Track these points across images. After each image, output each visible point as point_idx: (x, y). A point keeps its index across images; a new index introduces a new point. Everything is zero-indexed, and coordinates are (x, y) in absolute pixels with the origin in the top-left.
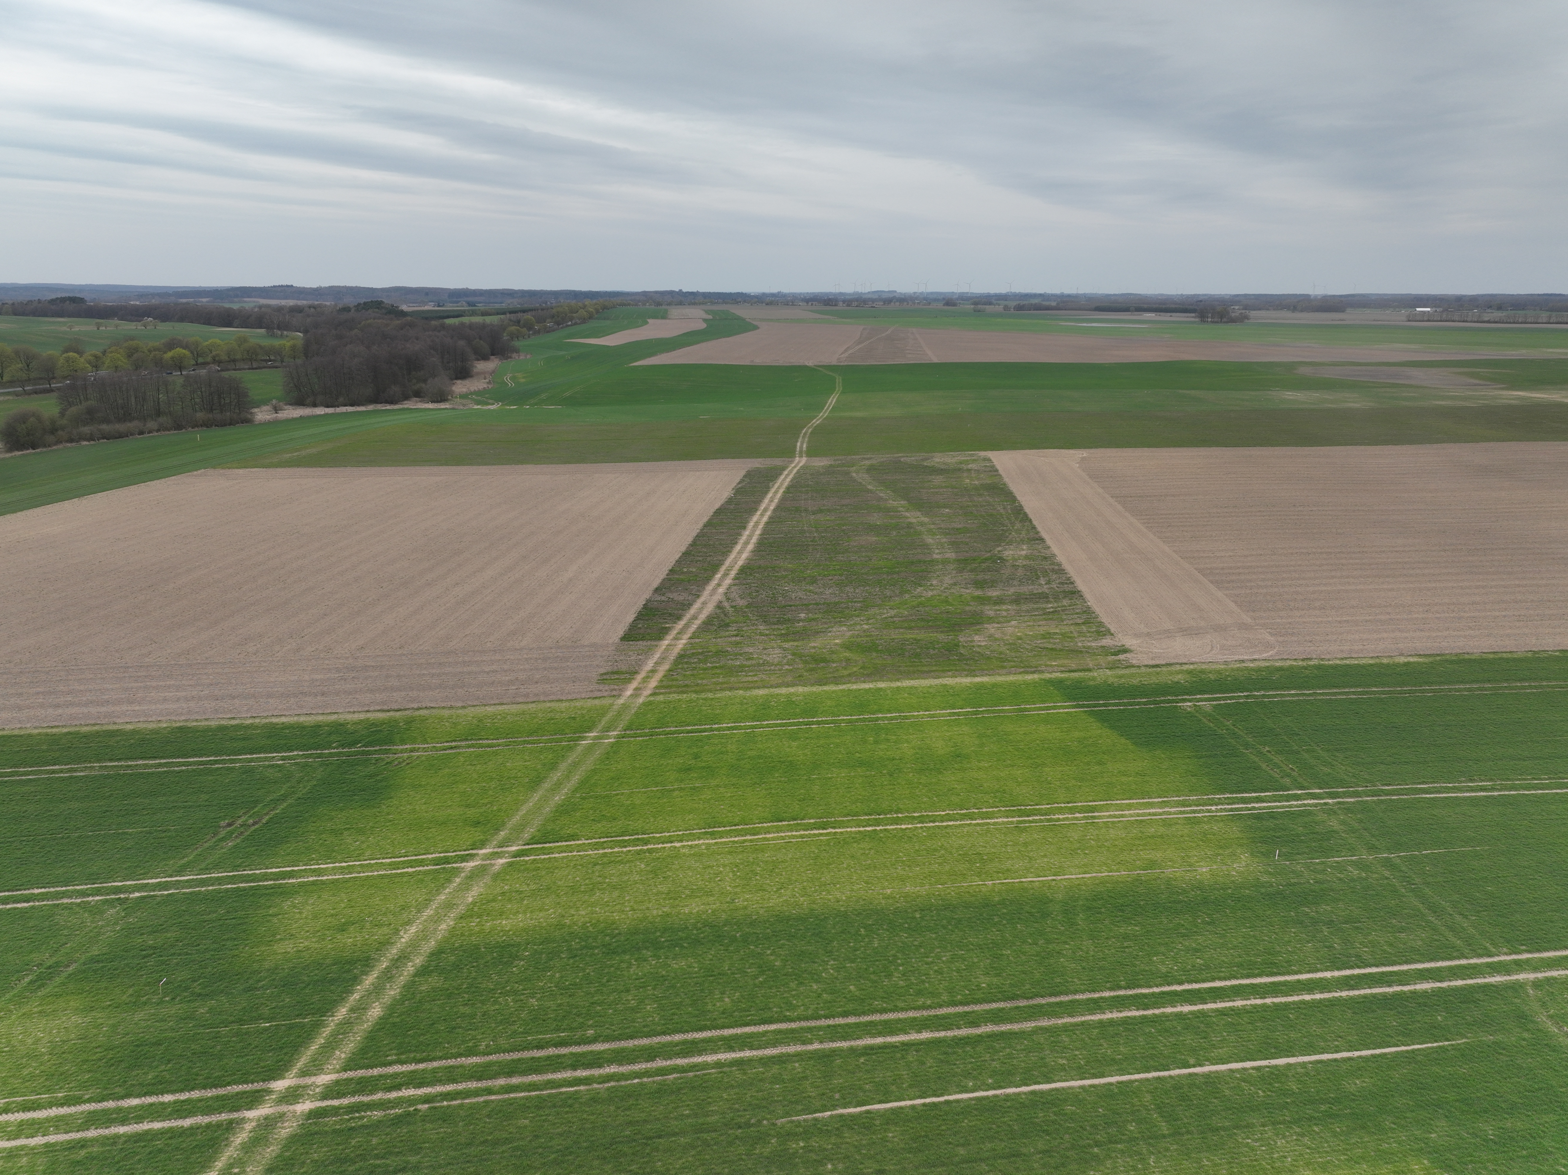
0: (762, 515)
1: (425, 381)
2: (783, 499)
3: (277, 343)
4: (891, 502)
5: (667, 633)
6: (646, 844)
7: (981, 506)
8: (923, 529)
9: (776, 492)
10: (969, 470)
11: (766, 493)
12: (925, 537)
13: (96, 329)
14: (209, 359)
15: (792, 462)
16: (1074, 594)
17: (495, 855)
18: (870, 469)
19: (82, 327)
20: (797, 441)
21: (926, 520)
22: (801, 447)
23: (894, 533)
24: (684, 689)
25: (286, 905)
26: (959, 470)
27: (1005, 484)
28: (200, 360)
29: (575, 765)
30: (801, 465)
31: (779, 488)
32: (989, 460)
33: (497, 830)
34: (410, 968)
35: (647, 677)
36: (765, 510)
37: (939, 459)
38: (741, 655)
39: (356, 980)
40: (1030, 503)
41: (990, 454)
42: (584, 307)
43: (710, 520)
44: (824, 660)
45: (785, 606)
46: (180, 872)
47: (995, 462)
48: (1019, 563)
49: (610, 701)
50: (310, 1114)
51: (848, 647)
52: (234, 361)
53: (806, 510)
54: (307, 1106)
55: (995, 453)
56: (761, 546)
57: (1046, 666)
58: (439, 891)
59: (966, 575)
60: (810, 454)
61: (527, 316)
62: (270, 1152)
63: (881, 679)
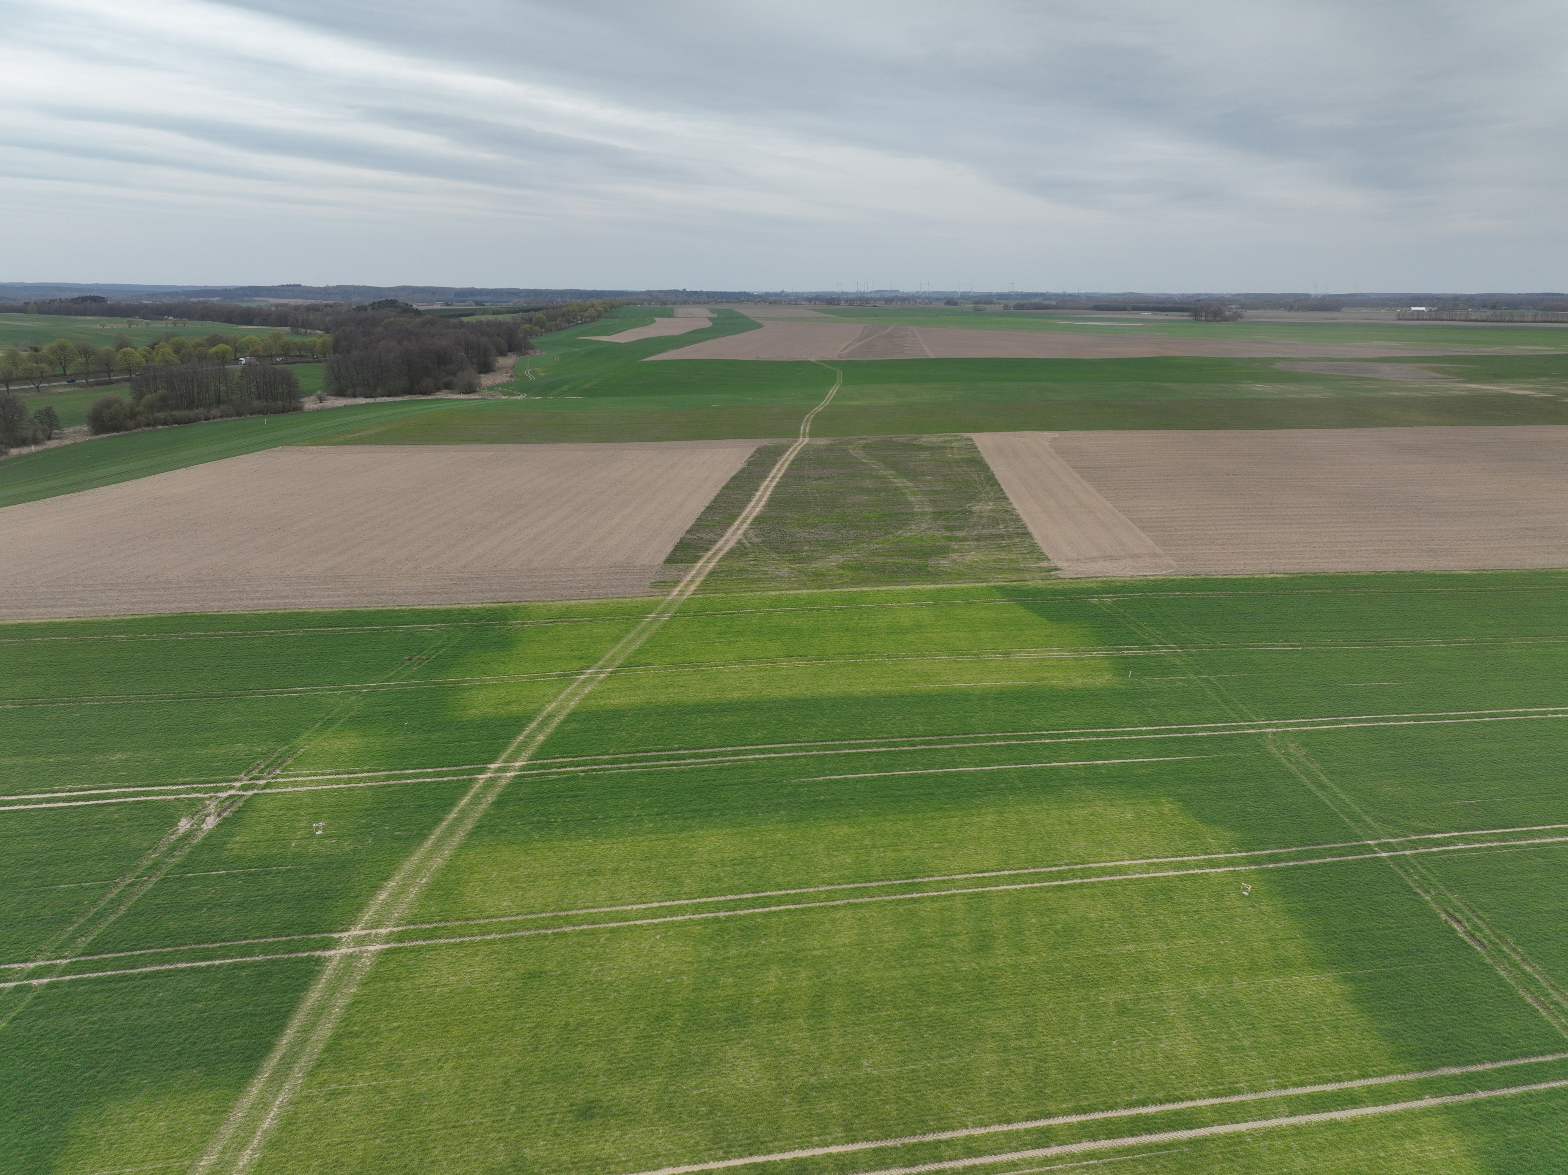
0: (771, 481)
1: (454, 376)
2: (789, 469)
3: (307, 340)
4: (881, 471)
5: (699, 559)
7: (959, 475)
8: (907, 491)
9: (783, 464)
10: (952, 448)
11: (774, 465)
12: (908, 496)
13: (128, 326)
15: (796, 442)
16: (1025, 534)
17: (597, 673)
18: (864, 447)
20: (801, 425)
21: (910, 484)
22: (805, 429)
23: (883, 494)
24: (717, 591)
26: (944, 447)
27: (982, 458)
30: (804, 443)
31: (785, 461)
32: (971, 440)
33: (596, 662)
35: (688, 585)
36: (774, 477)
37: (926, 439)
38: (758, 572)
39: (524, 725)
40: (1000, 471)
41: (972, 435)
42: (592, 305)
43: (726, 484)
44: (823, 575)
45: (792, 543)
46: (387, 680)
47: (976, 442)
48: (985, 514)
49: (663, 597)
50: (516, 777)
51: (842, 567)
52: (271, 356)
53: (809, 478)
54: (513, 774)
55: (977, 434)
56: (771, 502)
57: (993, 578)
58: (565, 688)
59: (940, 522)
60: (812, 435)
61: (539, 315)
62: (498, 790)
63: (866, 585)
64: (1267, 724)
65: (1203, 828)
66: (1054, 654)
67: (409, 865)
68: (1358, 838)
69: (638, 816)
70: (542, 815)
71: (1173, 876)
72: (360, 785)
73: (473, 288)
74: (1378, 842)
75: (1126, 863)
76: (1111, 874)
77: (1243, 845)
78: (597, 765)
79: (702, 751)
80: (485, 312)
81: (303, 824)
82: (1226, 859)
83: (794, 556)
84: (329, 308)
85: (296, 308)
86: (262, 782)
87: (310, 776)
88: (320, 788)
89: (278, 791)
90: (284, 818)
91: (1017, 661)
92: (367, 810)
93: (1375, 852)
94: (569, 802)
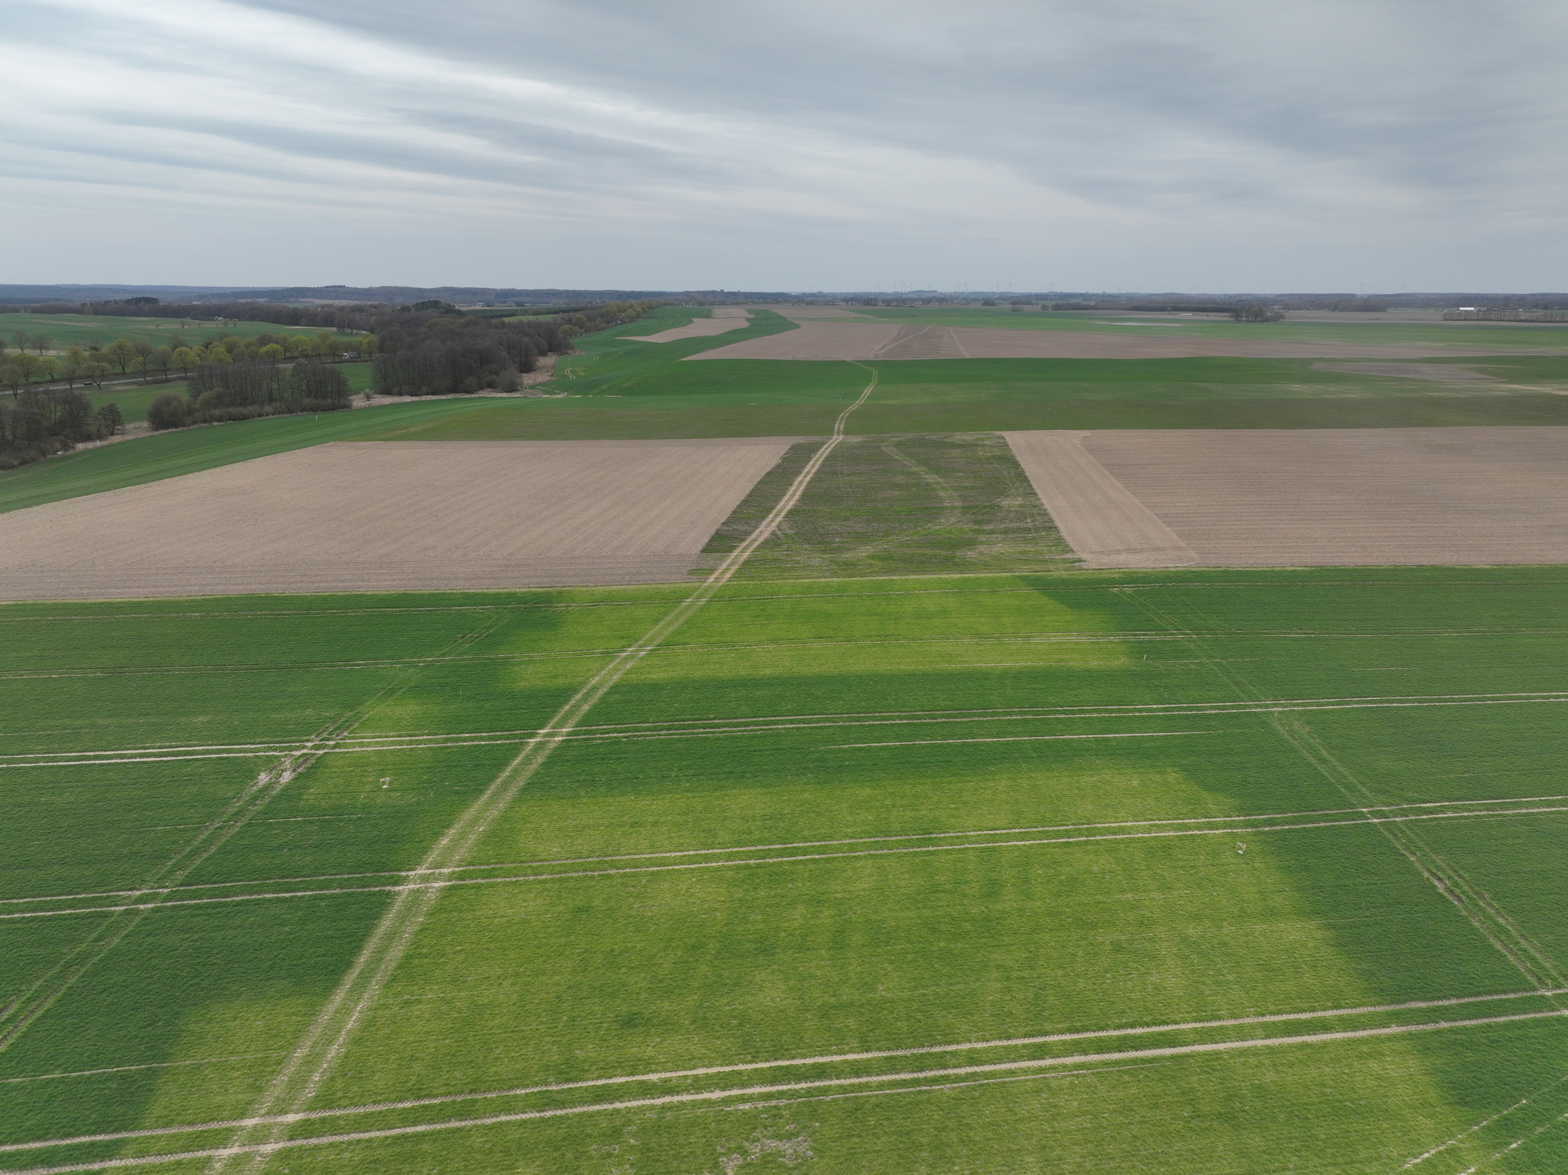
0: (805, 476)
1: (495, 375)
2: (823, 465)
3: (354, 339)
4: (914, 468)
5: (735, 549)
6: (734, 647)
7: (990, 471)
8: (938, 487)
9: (817, 461)
10: (984, 446)
11: (809, 461)
12: (939, 492)
13: (181, 327)
15: (830, 439)
16: (1052, 527)
17: (638, 650)
19: (169, 326)
20: (835, 423)
21: (942, 480)
22: (839, 427)
23: (914, 489)
24: (751, 578)
25: (516, 669)
26: (976, 445)
27: (1012, 455)
28: (288, 354)
29: (681, 613)
30: (838, 441)
31: (819, 458)
32: (1003, 438)
33: (636, 641)
34: (601, 692)
35: (724, 572)
36: (808, 473)
37: (958, 437)
38: (791, 561)
39: (570, 696)
40: (1030, 468)
41: (1004, 433)
42: (632, 306)
43: (762, 479)
44: (853, 564)
45: (824, 533)
46: (443, 655)
47: (1008, 440)
48: (1013, 509)
49: (699, 584)
51: (872, 557)
52: (319, 355)
53: (842, 473)
54: (560, 738)
55: (1009, 433)
56: (805, 497)
57: (1018, 569)
58: (608, 664)
59: (968, 516)
60: (846, 432)
61: (579, 315)
62: (547, 752)
63: (894, 575)
64: (1274, 704)
65: (1205, 795)
66: (1073, 638)
68: (1352, 806)
71: (1173, 836)
72: (421, 746)
73: (513, 289)
74: (1371, 809)
75: (1129, 824)
76: (1115, 834)
77: (1244, 811)
78: (638, 731)
80: (525, 313)
81: (372, 779)
82: (1226, 822)
83: (826, 547)
84: (374, 310)
85: (342, 309)
86: (331, 743)
87: (376, 738)
88: (384, 748)
89: (345, 750)
90: (353, 773)
91: (1037, 644)
92: (428, 768)
93: (1368, 819)
94: (612, 764)
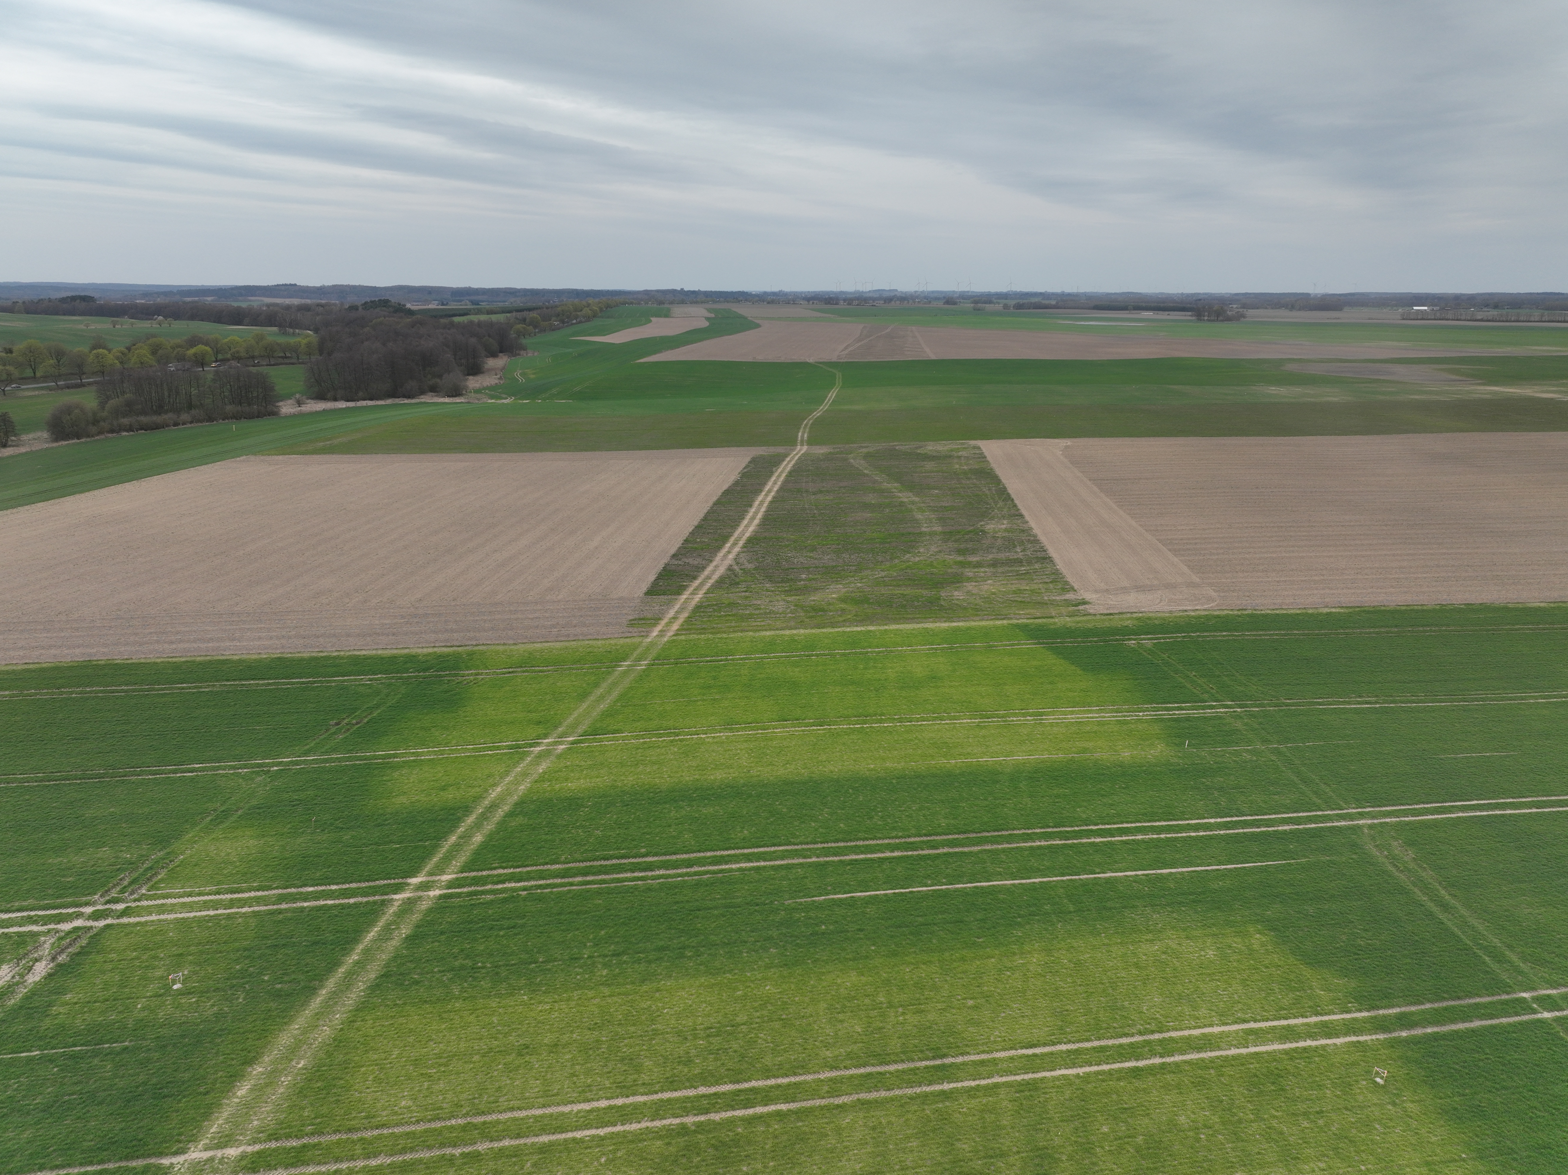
0: (766, 495)
1: (440, 376)
2: (786, 482)
3: (292, 340)
4: (885, 484)
5: (685, 590)
6: (677, 736)
7: (969, 488)
8: (913, 507)
9: (779, 476)
10: (959, 457)
11: (770, 477)
12: (915, 513)
13: (112, 327)
14: (229, 356)
15: (793, 450)
16: (1046, 559)
17: (556, 743)
18: (866, 457)
19: (99, 325)
20: (799, 432)
21: (917, 499)
22: (802, 436)
23: (887, 511)
24: (703, 631)
25: (396, 775)
26: (950, 457)
27: (991, 469)
28: (220, 357)
29: (615, 684)
30: (802, 452)
31: (782, 472)
32: (979, 448)
33: (556, 727)
34: (500, 813)
35: (670, 622)
36: (770, 491)
37: (931, 447)
38: (750, 606)
39: (459, 820)
40: (1012, 484)
41: (980, 443)
42: (589, 305)
43: (718, 500)
44: (823, 610)
45: (788, 569)
46: (306, 753)
47: (984, 450)
48: (999, 535)
49: (639, 639)
50: (441, 897)
51: (843, 600)
52: (251, 357)
53: (807, 491)
54: (437, 892)
55: (985, 442)
56: (767, 521)
57: (1015, 614)
58: (515, 765)
59: (950, 544)
60: (811, 442)
62: (416, 917)
63: (871, 624)
64: (1359, 813)
65: (1307, 972)
66: (1093, 715)
67: (284, 1039)
68: (1507, 988)
69: (589, 957)
70: (467, 957)
71: (1279, 1051)
72: (244, 910)
73: (470, 287)
74: (1535, 994)
75: (1216, 1030)
76: (1199, 1049)
77: (1365, 1000)
78: (543, 879)
79: (674, 857)
81: (158, 973)
82: (1345, 1022)
83: (791, 586)
84: (323, 309)
86: (121, 906)
87: (183, 897)
88: (192, 915)
89: (137, 919)
90: (137, 963)
91: (1052, 724)
92: (245, 949)
93: (1535, 1012)
94: (502, 936)
